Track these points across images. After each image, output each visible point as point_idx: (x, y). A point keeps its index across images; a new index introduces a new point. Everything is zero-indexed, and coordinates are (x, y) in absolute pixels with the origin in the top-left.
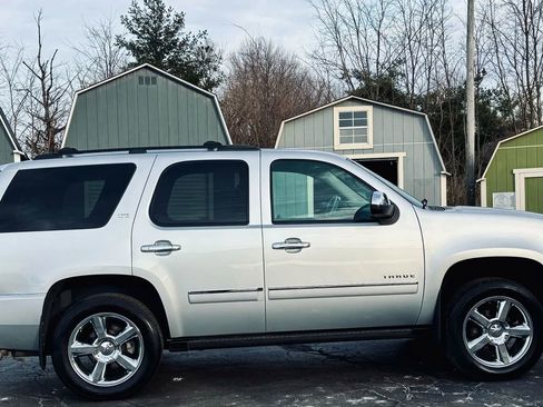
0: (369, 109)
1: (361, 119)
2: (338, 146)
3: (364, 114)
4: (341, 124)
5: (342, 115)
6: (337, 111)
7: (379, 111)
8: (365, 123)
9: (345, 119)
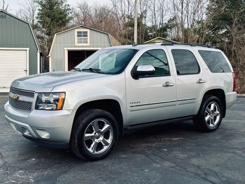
0: (88, 30)
1: (85, 34)
2: (76, 44)
3: (86, 32)
4: (78, 36)
5: (78, 32)
6: (76, 31)
7: (92, 31)
8: (87, 36)
9: (79, 34)
